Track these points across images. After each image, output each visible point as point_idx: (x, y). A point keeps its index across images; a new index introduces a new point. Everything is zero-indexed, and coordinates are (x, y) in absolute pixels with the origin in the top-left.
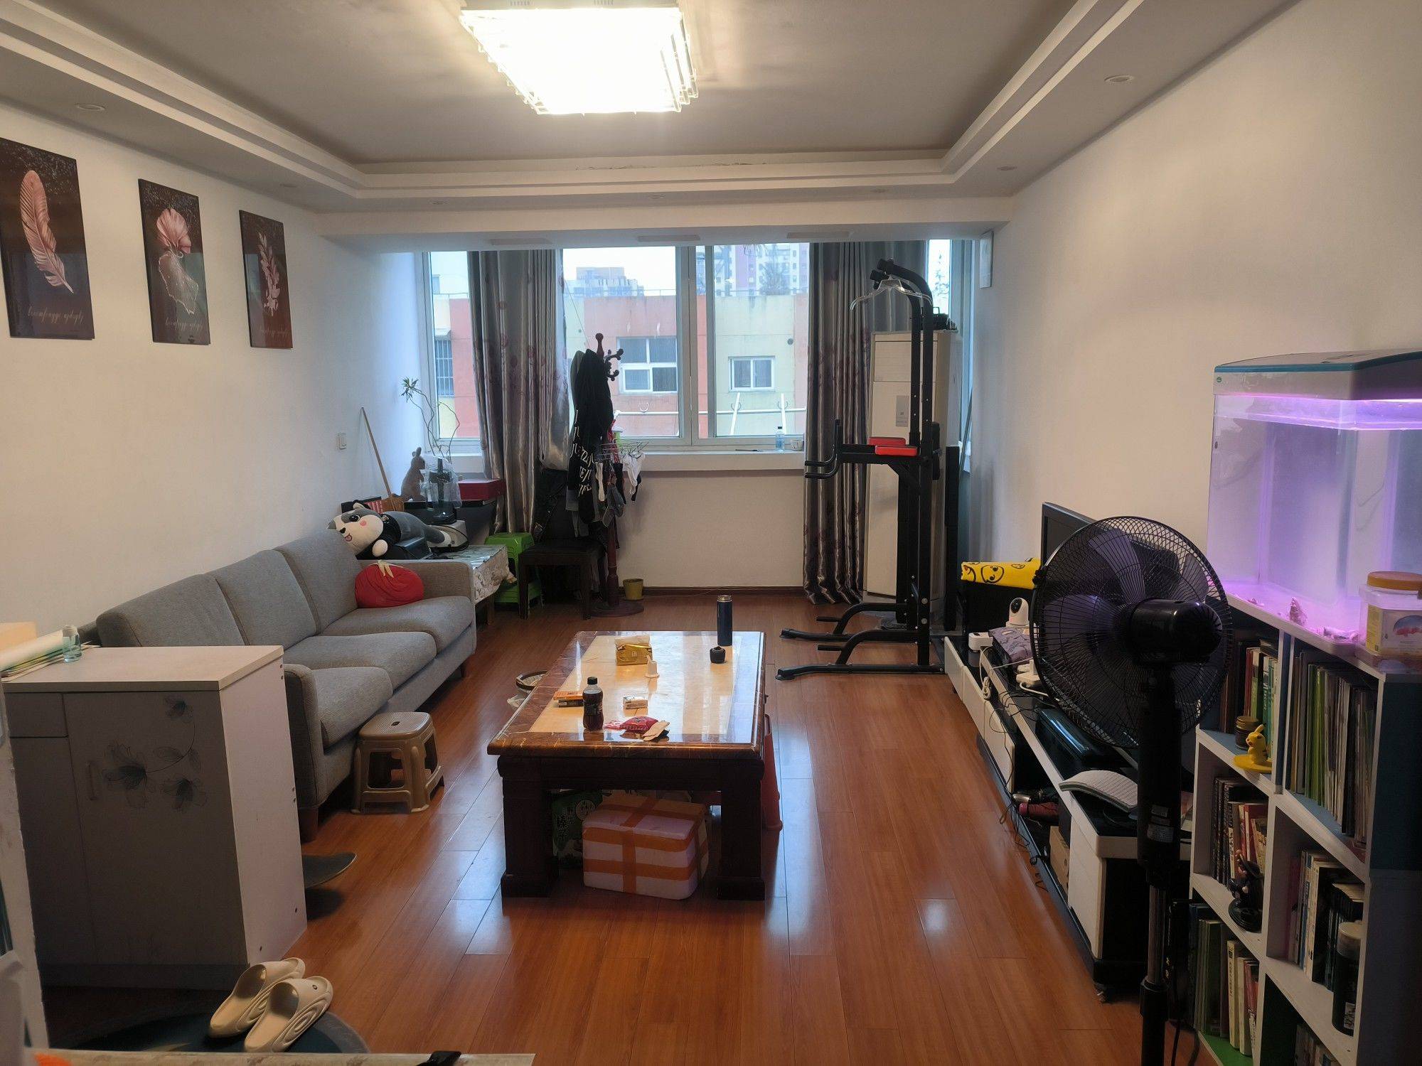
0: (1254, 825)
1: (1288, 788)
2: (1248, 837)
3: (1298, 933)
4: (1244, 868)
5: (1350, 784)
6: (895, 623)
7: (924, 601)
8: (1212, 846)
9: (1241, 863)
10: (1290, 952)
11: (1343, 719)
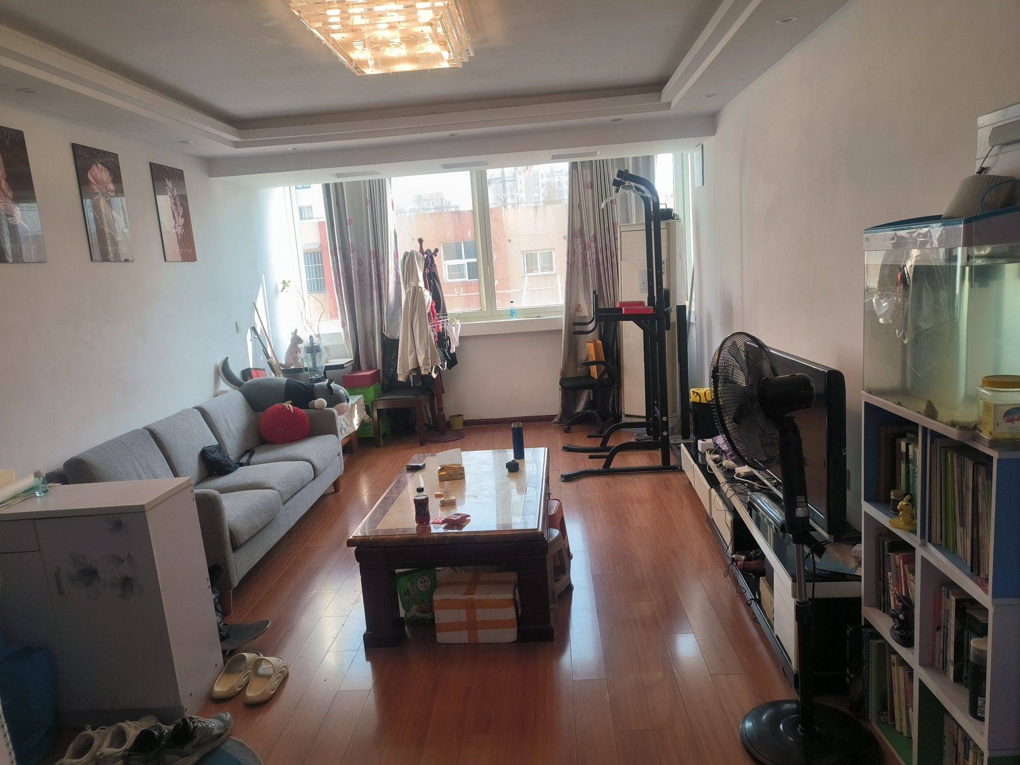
0: (906, 569)
1: (930, 541)
2: (902, 578)
3: (942, 647)
4: (900, 601)
5: (975, 537)
6: (646, 435)
7: (664, 419)
8: (878, 586)
9: (899, 598)
10: (937, 661)
11: (968, 488)
